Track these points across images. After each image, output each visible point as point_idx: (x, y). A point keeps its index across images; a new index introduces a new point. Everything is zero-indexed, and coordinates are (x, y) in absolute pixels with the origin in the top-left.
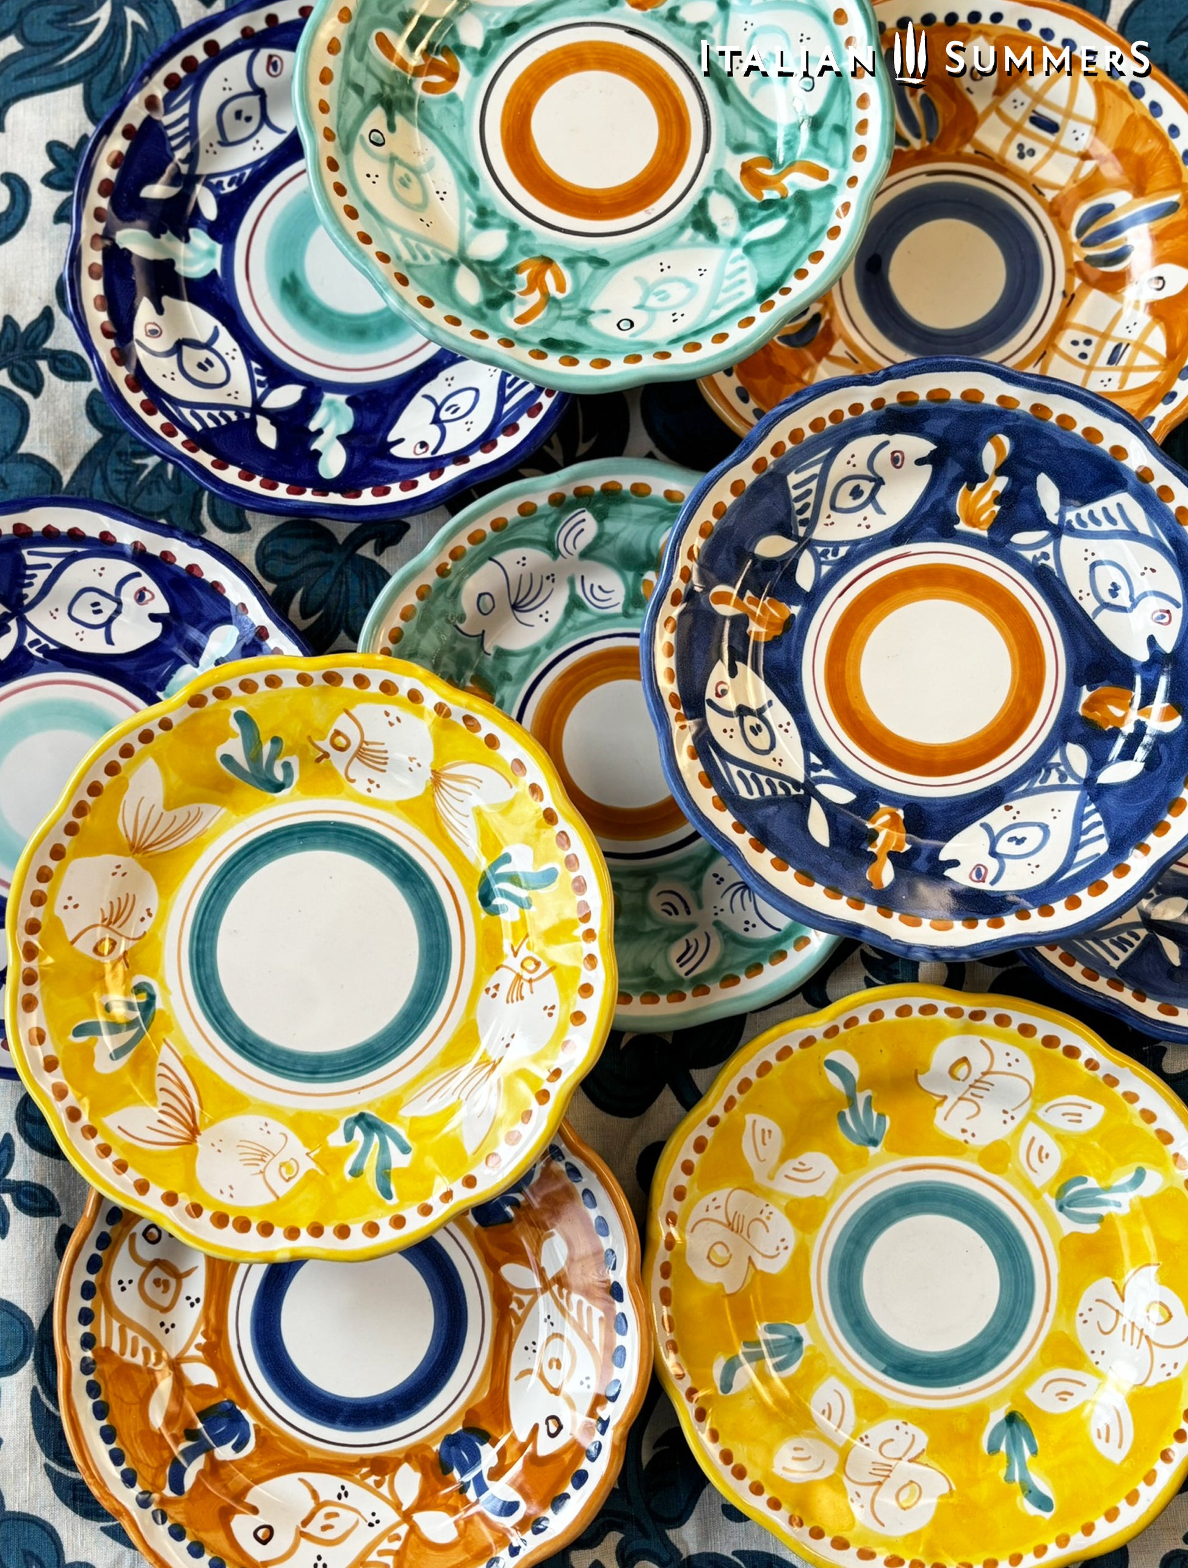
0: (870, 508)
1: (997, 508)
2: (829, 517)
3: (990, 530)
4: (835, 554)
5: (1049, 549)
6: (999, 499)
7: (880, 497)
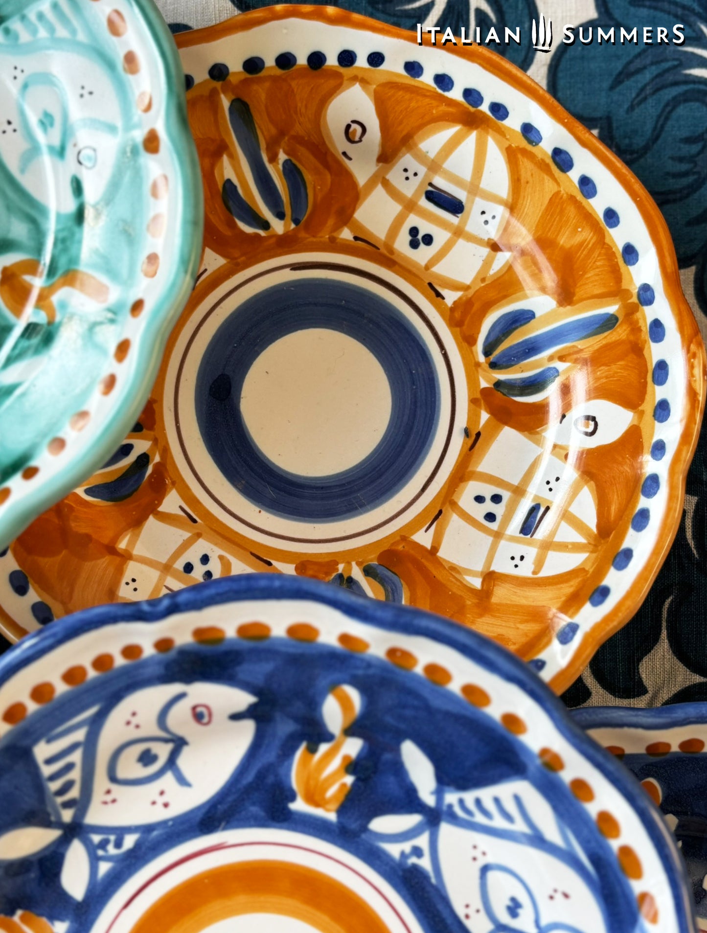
0: (169, 777)
1: (349, 780)
2: (108, 792)
3: (341, 811)
4: (118, 844)
5: (423, 841)
6: (351, 767)
7: (183, 762)
